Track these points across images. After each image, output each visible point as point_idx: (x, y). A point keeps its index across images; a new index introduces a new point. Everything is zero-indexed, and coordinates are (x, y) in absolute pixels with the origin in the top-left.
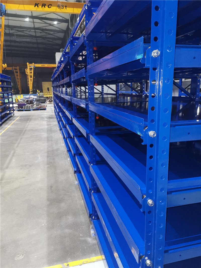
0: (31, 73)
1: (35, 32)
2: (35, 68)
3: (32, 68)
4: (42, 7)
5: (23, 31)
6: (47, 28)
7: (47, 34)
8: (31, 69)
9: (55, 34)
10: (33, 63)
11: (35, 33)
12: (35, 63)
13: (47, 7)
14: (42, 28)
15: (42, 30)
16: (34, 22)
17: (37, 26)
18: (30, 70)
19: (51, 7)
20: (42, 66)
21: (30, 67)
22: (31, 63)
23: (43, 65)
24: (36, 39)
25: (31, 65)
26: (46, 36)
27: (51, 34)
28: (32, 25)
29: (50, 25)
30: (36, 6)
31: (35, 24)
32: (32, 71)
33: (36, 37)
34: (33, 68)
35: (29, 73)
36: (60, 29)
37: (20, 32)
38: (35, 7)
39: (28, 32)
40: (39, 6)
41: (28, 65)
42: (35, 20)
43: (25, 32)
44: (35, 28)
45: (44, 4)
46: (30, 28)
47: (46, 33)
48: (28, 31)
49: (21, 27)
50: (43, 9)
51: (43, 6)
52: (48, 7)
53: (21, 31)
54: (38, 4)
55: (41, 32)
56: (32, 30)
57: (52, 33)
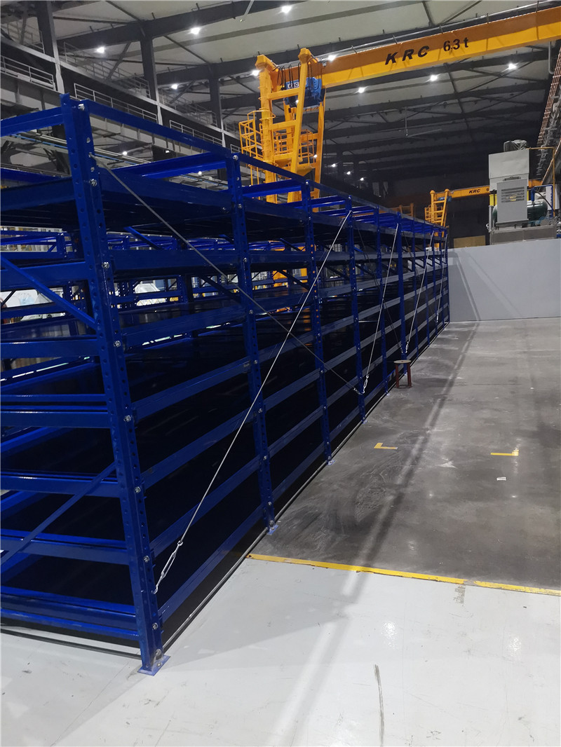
0: (440, 216)
1: (460, 104)
2: (452, 202)
3: (443, 203)
4: (404, 59)
5: (430, 107)
6: (492, 85)
7: (493, 102)
8: (439, 206)
9: (517, 97)
10: (447, 190)
11: (460, 108)
12: (452, 189)
13: (417, 55)
14: (477, 89)
15: (478, 94)
16: (453, 80)
17: (462, 86)
18: (438, 210)
19: (426, 54)
20: (471, 194)
21: (439, 200)
22: (439, 189)
23: (475, 191)
24: (466, 122)
25: (440, 195)
26: (493, 108)
27: (506, 100)
28: (448, 89)
29: (500, 75)
30: (391, 61)
31: (456, 83)
32: (443, 211)
33: (463, 115)
34: (445, 201)
35: (433, 217)
36: (529, 80)
37: (422, 112)
38: (387, 63)
39: (440, 109)
40: (396, 60)
41: (432, 195)
42: (456, 74)
43: (432, 110)
44: (457, 95)
45: (410, 51)
46: (445, 97)
47: (492, 99)
48: (441, 105)
49: (422, 100)
50: (406, 63)
51: (407, 58)
52: (420, 56)
53: (423, 110)
54: (395, 54)
55: (476, 102)
56: (448, 102)
57: (506, 95)
